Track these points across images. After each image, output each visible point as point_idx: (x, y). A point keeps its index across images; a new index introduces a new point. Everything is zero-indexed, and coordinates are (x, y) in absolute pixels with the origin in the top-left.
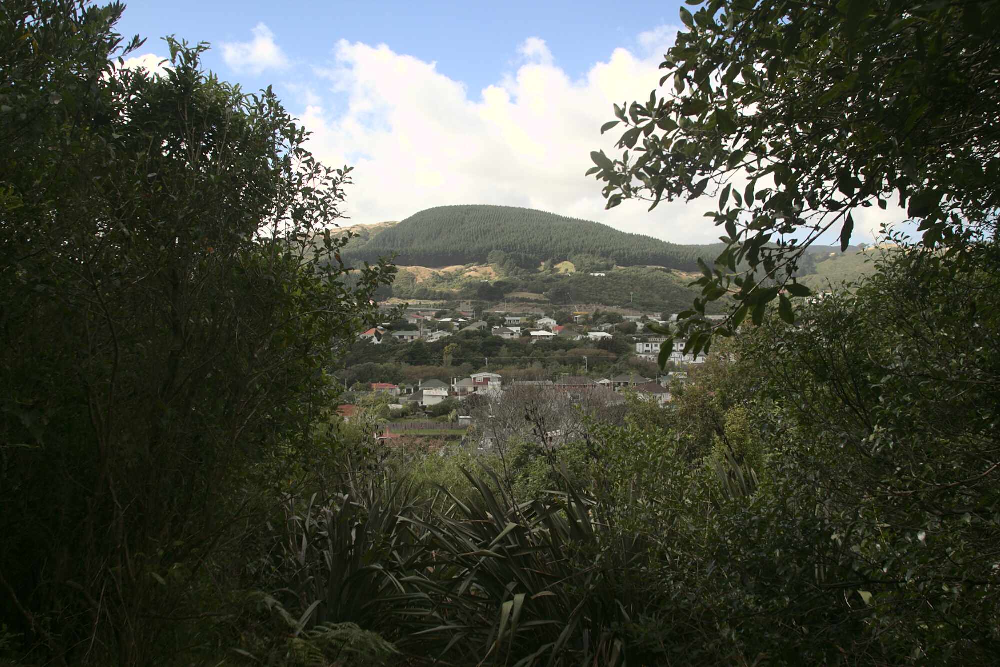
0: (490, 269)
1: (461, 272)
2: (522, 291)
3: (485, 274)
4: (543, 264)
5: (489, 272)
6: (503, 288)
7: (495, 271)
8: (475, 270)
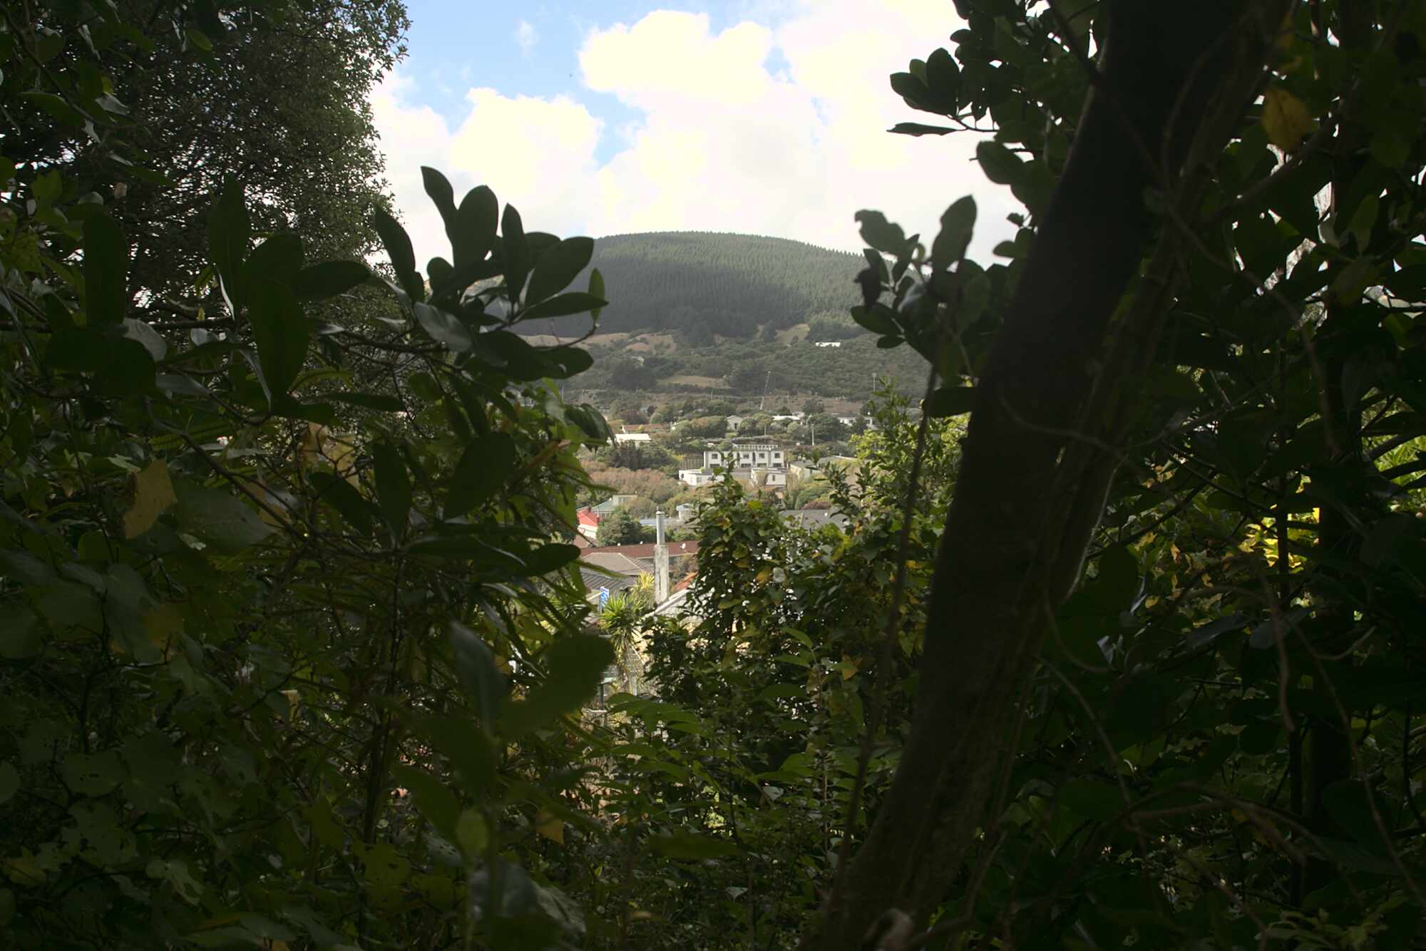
0: (668, 339)
1: (621, 344)
2: (689, 374)
3: (657, 347)
4: (761, 328)
5: (665, 344)
6: (656, 370)
7: (675, 342)
8: (643, 340)
